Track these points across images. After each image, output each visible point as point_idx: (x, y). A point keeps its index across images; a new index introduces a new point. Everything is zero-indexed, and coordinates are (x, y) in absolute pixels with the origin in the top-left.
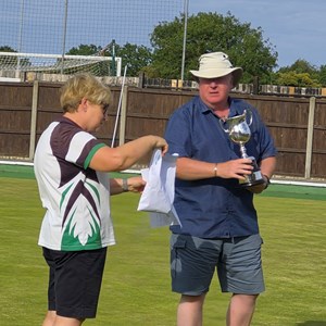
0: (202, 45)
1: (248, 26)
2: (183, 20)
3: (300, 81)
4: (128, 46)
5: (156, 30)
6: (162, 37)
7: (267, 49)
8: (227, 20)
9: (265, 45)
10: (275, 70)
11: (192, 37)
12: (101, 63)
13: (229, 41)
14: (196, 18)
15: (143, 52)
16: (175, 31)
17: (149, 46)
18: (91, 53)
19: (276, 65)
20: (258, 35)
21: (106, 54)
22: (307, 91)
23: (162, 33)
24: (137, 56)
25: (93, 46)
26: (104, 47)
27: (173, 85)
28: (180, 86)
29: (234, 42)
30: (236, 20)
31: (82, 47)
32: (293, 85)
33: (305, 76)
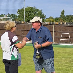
0: (28, 14)
1: (39, 9)
2: (24, 8)
3: (51, 21)
4: (12, 14)
5: (18, 11)
6: (19, 12)
7: (43, 14)
8: (34, 8)
9: (43, 13)
10: (45, 19)
11: (26, 12)
12: (6, 18)
13: (35, 13)
14: (27, 8)
15: (16, 16)
16: (22, 11)
17: (17, 14)
18: (4, 16)
19: (45, 18)
20: (41, 11)
21: (7, 16)
22: (52, 23)
23: (19, 11)
24: (14, 16)
25: (4, 15)
26: (7, 15)
27: (22, 23)
28: (24, 23)
29: (36, 13)
30: (36, 8)
31: (2, 15)
32: (49, 22)
33: (52, 20)
